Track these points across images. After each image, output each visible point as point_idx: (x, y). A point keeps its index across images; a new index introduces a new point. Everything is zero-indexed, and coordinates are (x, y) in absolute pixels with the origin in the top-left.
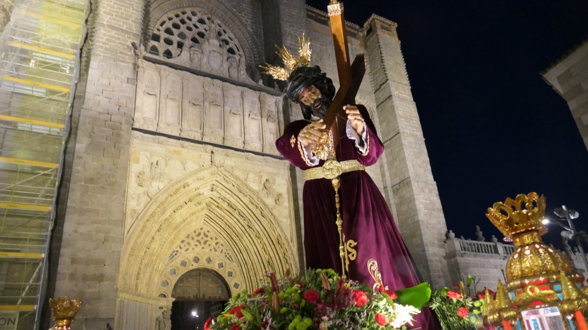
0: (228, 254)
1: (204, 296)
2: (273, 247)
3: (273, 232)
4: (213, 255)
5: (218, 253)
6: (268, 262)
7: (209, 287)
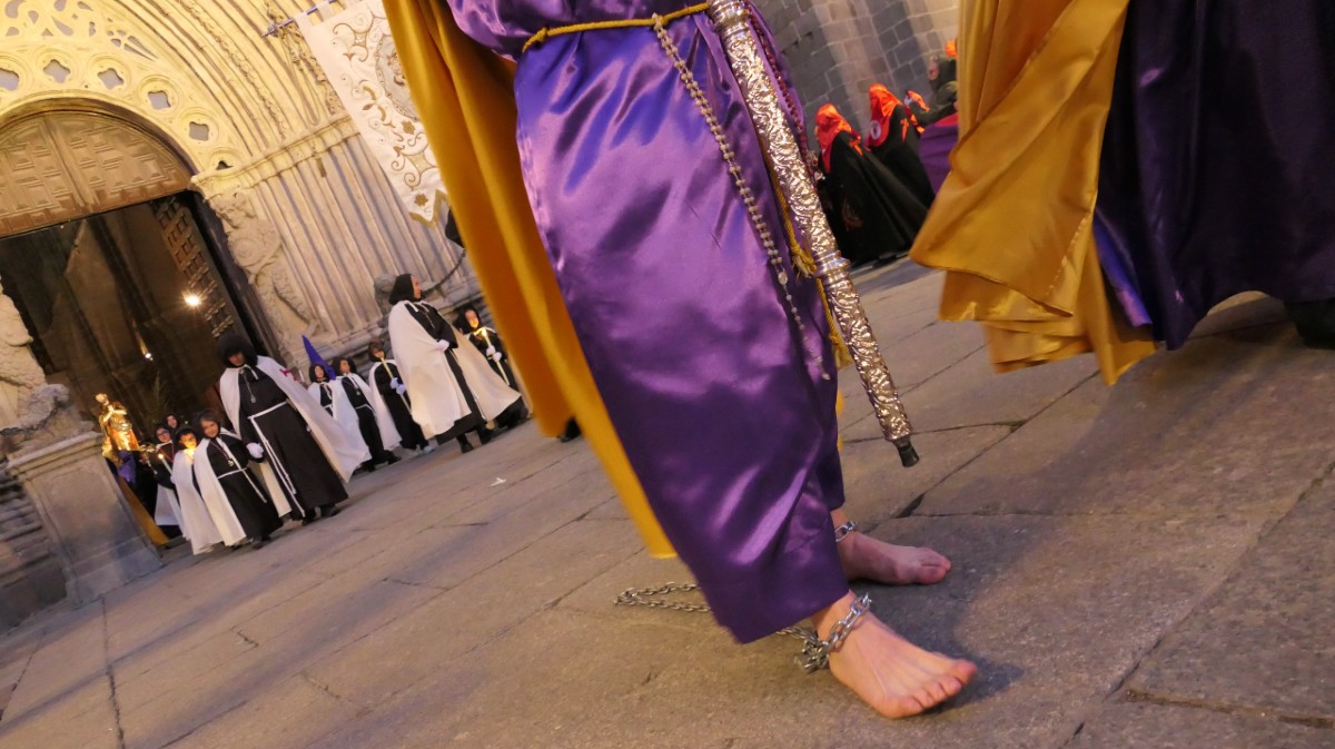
0: (120, 32)
1: (100, 194)
4: (61, 45)
5: (81, 37)
6: (268, 18)
7: (105, 162)
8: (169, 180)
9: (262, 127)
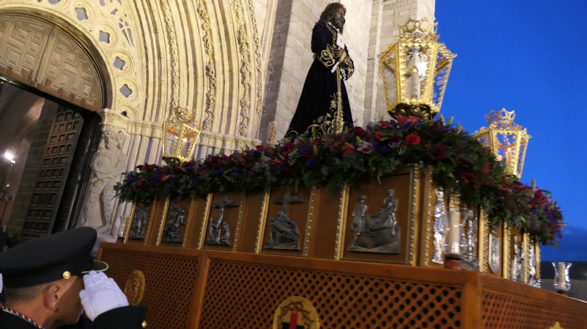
0: (126, 24)
1: (48, 82)
2: (224, 43)
3: (234, 15)
4: (93, 8)
5: (106, 10)
6: (205, 68)
7: (65, 70)
8: (90, 101)
9: (161, 111)
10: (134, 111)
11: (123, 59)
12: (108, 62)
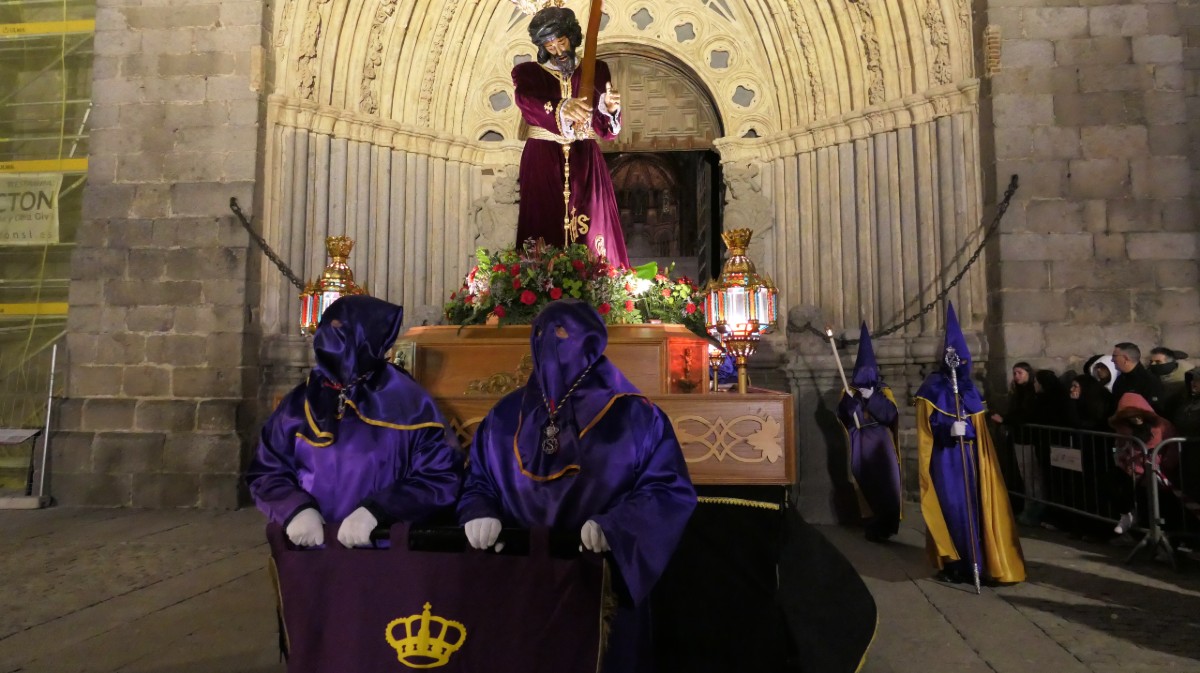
7: (653, 108)
8: (701, 136)
9: (799, 103)
10: (764, 122)
11: (723, 49)
12: (699, 68)
